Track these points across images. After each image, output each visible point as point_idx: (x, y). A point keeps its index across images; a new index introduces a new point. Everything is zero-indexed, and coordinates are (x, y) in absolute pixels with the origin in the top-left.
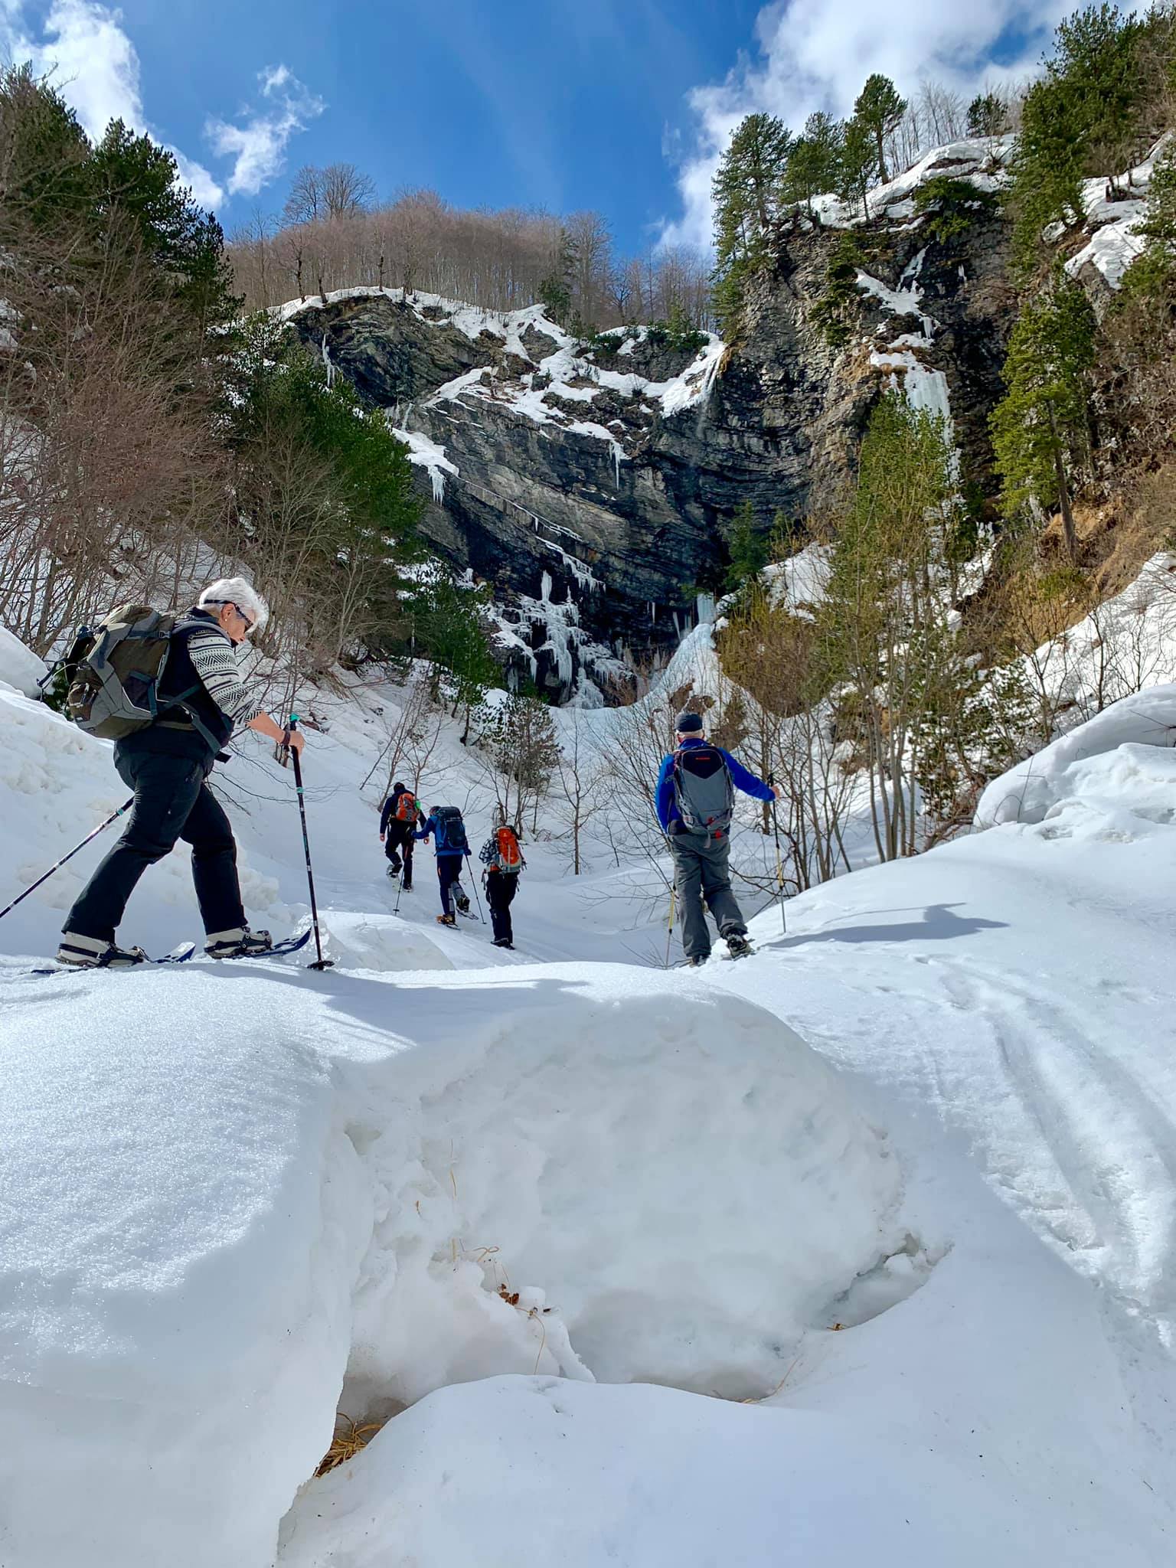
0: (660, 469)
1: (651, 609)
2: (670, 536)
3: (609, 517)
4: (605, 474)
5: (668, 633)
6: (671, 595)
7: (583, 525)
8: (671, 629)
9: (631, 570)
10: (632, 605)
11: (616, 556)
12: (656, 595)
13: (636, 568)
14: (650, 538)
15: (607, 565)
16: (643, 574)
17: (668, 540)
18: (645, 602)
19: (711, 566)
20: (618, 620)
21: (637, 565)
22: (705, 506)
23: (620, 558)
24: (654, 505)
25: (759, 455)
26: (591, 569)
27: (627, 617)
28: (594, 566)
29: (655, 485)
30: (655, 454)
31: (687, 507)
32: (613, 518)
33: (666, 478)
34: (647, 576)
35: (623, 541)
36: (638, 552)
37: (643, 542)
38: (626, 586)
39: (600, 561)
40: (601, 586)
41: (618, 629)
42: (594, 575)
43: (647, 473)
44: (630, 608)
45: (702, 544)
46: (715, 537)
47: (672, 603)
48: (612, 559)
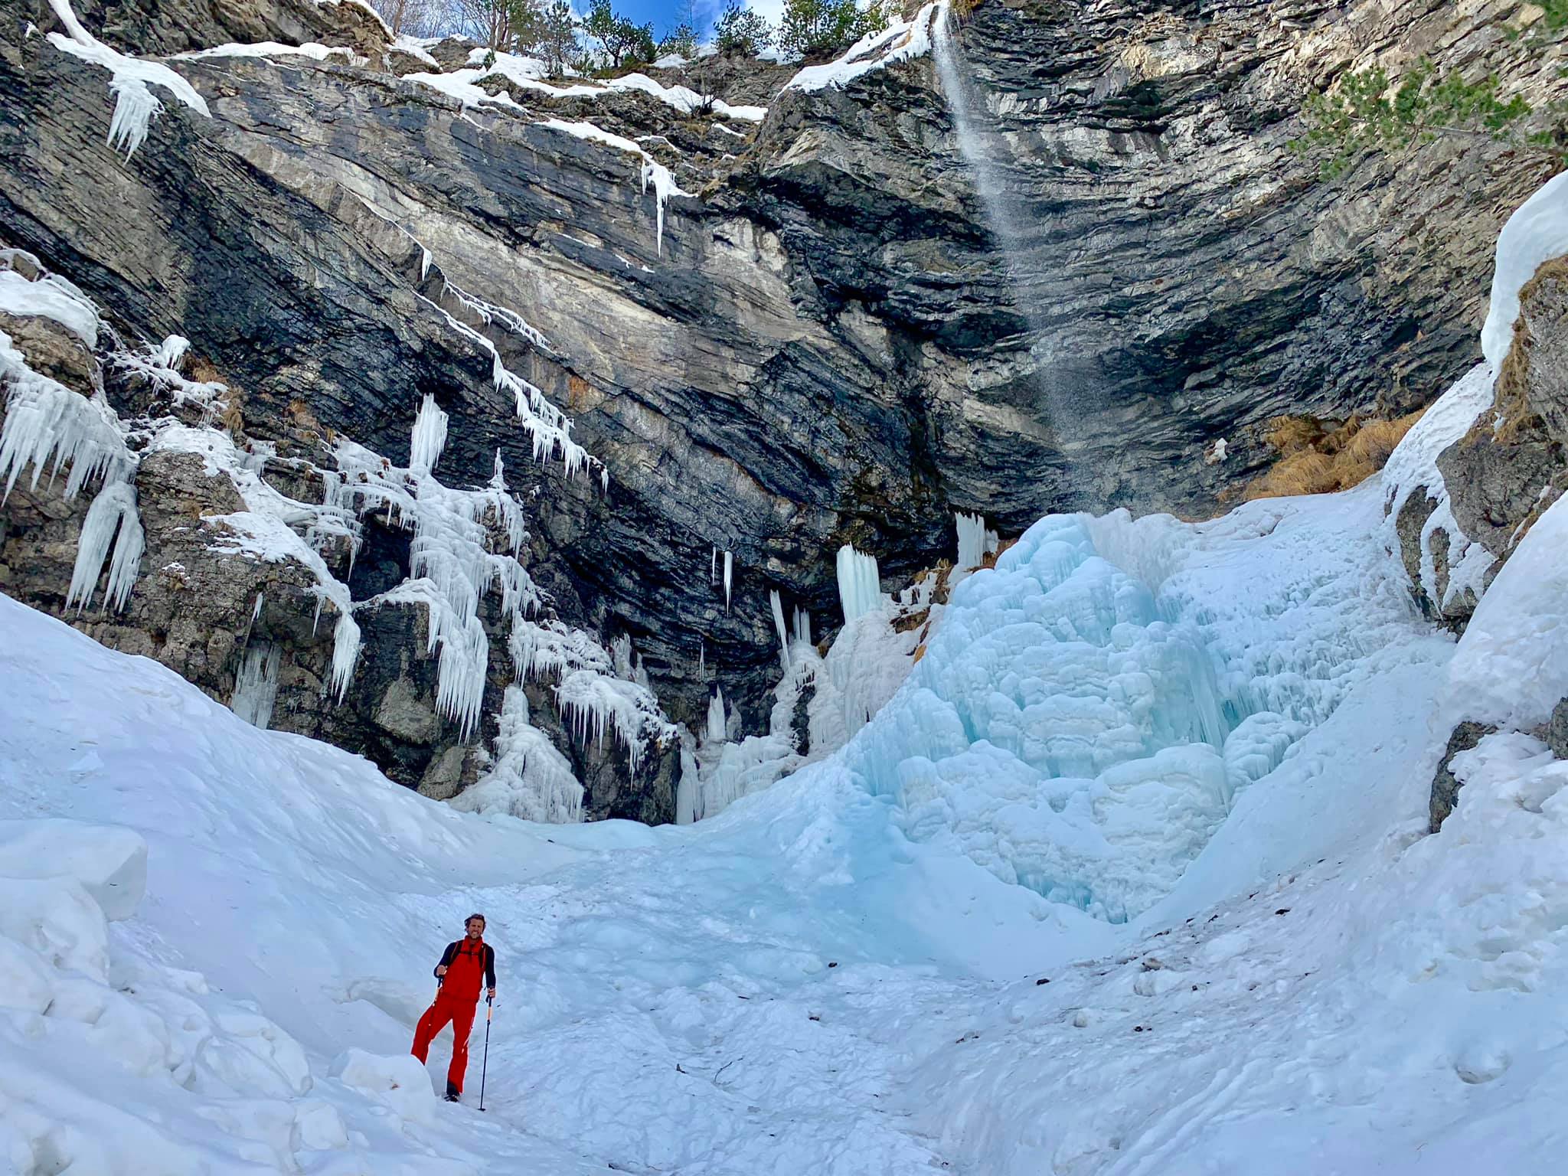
0: (772, 226)
1: (721, 572)
2: (799, 379)
3: (629, 313)
4: (627, 219)
5: (748, 646)
6: (772, 543)
7: (556, 317)
8: (761, 637)
9: (681, 451)
10: (674, 545)
11: (645, 404)
12: (735, 535)
13: (692, 451)
14: (745, 372)
15: (617, 424)
16: (711, 469)
17: (789, 388)
18: (707, 547)
19: (882, 486)
20: (626, 582)
21: (700, 443)
22: (887, 317)
23: (657, 411)
24: (758, 302)
25: (1091, 166)
26: (567, 423)
27: (652, 576)
28: (579, 418)
29: (758, 260)
30: (763, 183)
31: (844, 319)
32: (644, 315)
33: (788, 245)
34: (721, 476)
35: (667, 369)
36: (706, 399)
37: (725, 377)
38: (661, 490)
39: (600, 411)
40: (595, 473)
41: (624, 609)
42: (576, 438)
43: (741, 231)
44: (667, 552)
45: (876, 419)
46: (915, 402)
47: (773, 564)
48: (632, 412)
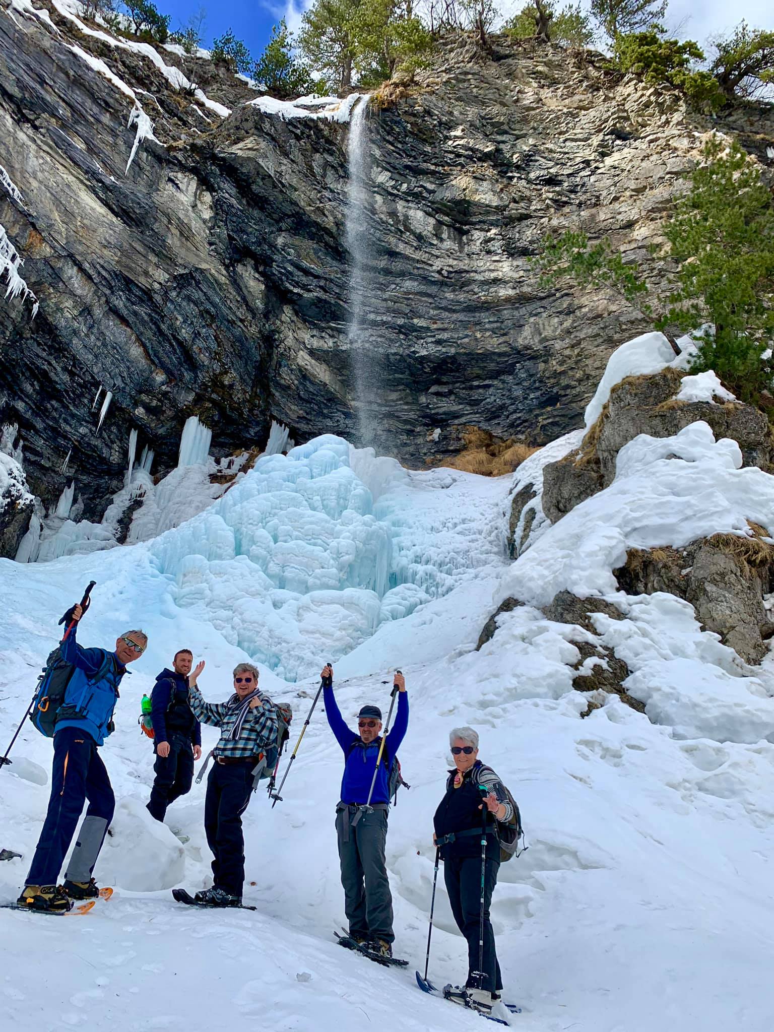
0: (211, 189)
1: (101, 404)
2: (197, 295)
3: (90, 202)
4: (110, 139)
5: (104, 460)
6: (144, 397)
7: (35, 184)
8: (115, 458)
9: (98, 312)
10: (72, 374)
11: (81, 269)
12: (119, 382)
13: (106, 315)
14: (161, 276)
15: (57, 275)
16: (114, 331)
17: (189, 299)
18: (96, 384)
19: (231, 386)
20: (28, 388)
21: (114, 311)
22: (267, 277)
23: (90, 277)
24: (186, 234)
25: (419, 237)
26: (18, 260)
27: (49, 390)
28: (29, 260)
29: (194, 206)
30: (214, 158)
31: (240, 268)
32: (101, 210)
33: (217, 205)
34: (122, 339)
35: (106, 252)
36: (128, 283)
37: (146, 273)
38: (75, 332)
39: (46, 261)
40: (29, 303)
41: (20, 406)
42: (21, 271)
43: (189, 184)
44: (66, 377)
45: (241, 341)
46: (269, 340)
47: (140, 411)
48: (70, 271)
